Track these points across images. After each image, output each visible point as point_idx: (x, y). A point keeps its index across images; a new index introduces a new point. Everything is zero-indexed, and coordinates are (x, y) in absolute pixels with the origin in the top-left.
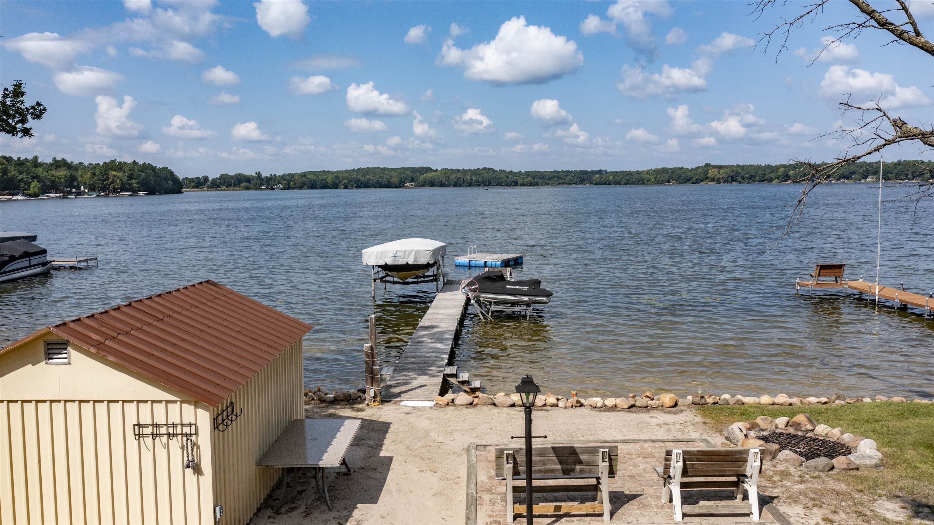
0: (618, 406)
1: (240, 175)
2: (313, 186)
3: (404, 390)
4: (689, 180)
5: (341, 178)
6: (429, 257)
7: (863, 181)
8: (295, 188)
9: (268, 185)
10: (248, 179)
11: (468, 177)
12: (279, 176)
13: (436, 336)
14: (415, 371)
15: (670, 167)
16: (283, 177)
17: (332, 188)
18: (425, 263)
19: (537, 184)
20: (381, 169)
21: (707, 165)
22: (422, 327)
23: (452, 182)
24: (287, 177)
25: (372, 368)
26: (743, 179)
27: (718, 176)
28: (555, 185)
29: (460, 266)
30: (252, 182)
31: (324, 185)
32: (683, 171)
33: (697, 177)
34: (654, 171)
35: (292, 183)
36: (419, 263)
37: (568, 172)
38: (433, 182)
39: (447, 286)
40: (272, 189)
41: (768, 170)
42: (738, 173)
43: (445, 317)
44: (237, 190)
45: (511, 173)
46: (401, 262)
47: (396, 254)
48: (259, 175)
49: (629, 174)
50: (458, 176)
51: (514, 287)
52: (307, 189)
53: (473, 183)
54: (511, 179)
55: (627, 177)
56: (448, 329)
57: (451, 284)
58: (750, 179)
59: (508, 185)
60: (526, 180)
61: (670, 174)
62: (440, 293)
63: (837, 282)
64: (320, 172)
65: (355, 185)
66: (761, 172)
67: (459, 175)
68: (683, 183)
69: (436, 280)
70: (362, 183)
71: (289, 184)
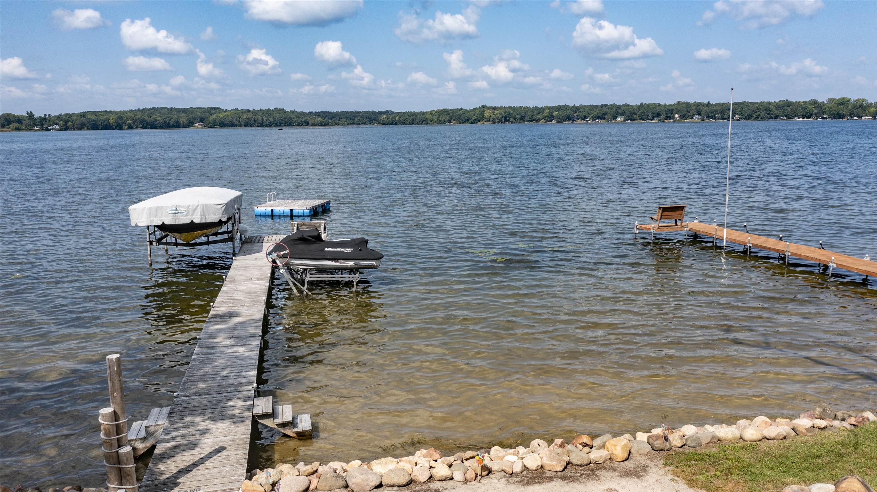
0: (546, 468)
1: (8, 115)
2: (95, 126)
3: (186, 464)
4: (468, 120)
5: (125, 119)
6: (221, 212)
7: (613, 121)
8: (74, 129)
9: (42, 125)
10: (19, 120)
11: (260, 118)
12: (55, 116)
13: (235, 333)
14: (205, 414)
15: (450, 108)
16: (59, 117)
17: (115, 128)
18: (216, 221)
19: (328, 124)
20: (168, 109)
21: (484, 107)
22: (215, 316)
23: (243, 122)
24: (64, 117)
25: (117, 451)
26: (515, 119)
27: (493, 117)
28: (345, 125)
29: (260, 216)
30: (23, 122)
31: (106, 125)
32: (462, 112)
33: (475, 117)
34: (436, 112)
35: (70, 123)
36: (208, 221)
37: (357, 112)
38: (223, 123)
39: (246, 246)
40: (48, 130)
41: (536, 112)
42: (510, 114)
43: (247, 296)
44: (6, 131)
45: (302, 113)
46: (184, 220)
47: (176, 209)
48: (31, 115)
49: (414, 114)
50: (249, 117)
51: (335, 250)
52: (88, 129)
53: (264, 123)
54: (302, 119)
55: (411, 118)
56: (253, 317)
57: (251, 242)
58: (521, 119)
59: (300, 125)
60: (316, 121)
61: (451, 114)
62: (238, 258)
63: (677, 225)
64: (101, 112)
65: (141, 126)
66: (530, 113)
67: (250, 115)
68: (463, 123)
69: (231, 239)
70: (148, 124)
71: (66, 124)
